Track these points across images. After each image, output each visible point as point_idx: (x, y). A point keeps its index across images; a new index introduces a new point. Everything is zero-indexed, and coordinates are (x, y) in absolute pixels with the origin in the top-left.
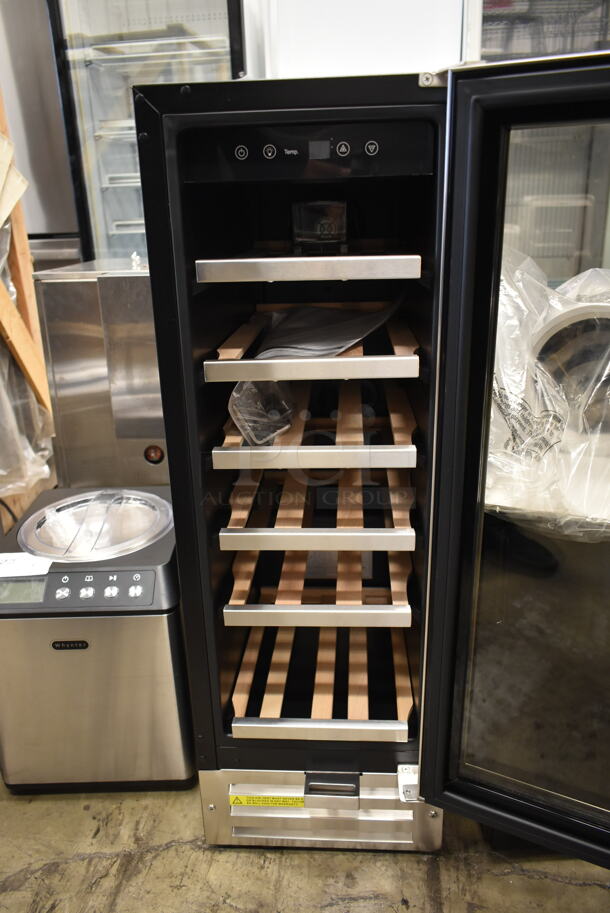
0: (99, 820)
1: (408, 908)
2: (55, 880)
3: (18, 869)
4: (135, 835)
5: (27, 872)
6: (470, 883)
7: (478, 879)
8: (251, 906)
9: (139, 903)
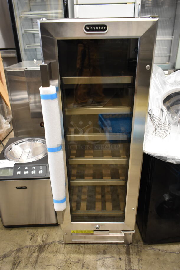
0: (31, 235)
1: (121, 260)
2: (20, 254)
3: (9, 251)
4: (42, 240)
5: (12, 251)
6: (138, 253)
7: (141, 251)
8: (77, 261)
9: (44, 260)
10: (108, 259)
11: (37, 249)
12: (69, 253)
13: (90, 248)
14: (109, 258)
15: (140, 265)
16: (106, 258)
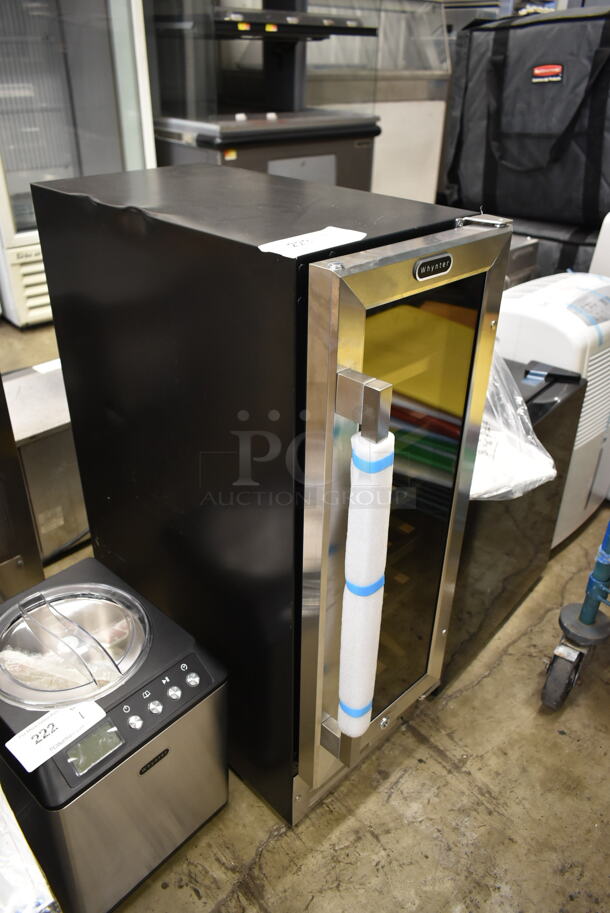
1: (425, 763)
4: (226, 868)
6: (437, 724)
7: (438, 718)
8: (352, 838)
9: (288, 903)
10: (402, 781)
11: (242, 898)
12: (320, 837)
13: (350, 791)
14: (401, 777)
15: (460, 743)
16: (397, 782)
